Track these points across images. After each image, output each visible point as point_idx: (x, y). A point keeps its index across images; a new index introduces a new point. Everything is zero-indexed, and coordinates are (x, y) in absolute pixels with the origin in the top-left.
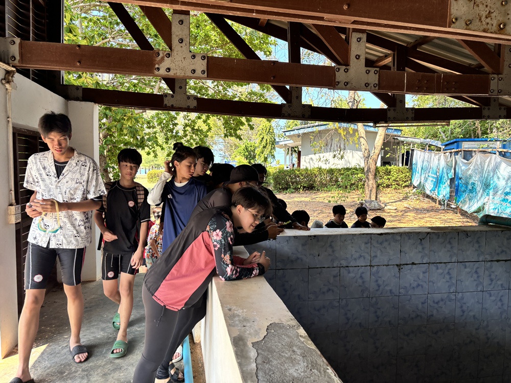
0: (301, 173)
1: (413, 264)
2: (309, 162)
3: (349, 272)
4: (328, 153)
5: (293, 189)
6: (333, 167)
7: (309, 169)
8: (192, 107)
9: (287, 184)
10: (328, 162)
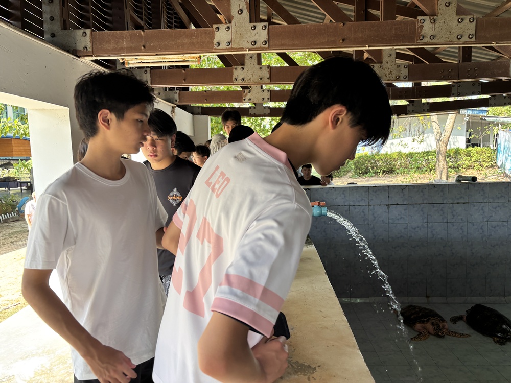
0: (380, 158)
1: (397, 204)
2: (390, 147)
3: (355, 209)
4: (407, 138)
5: (373, 173)
6: (412, 151)
7: (389, 154)
8: (267, 114)
9: (367, 169)
10: (407, 146)
